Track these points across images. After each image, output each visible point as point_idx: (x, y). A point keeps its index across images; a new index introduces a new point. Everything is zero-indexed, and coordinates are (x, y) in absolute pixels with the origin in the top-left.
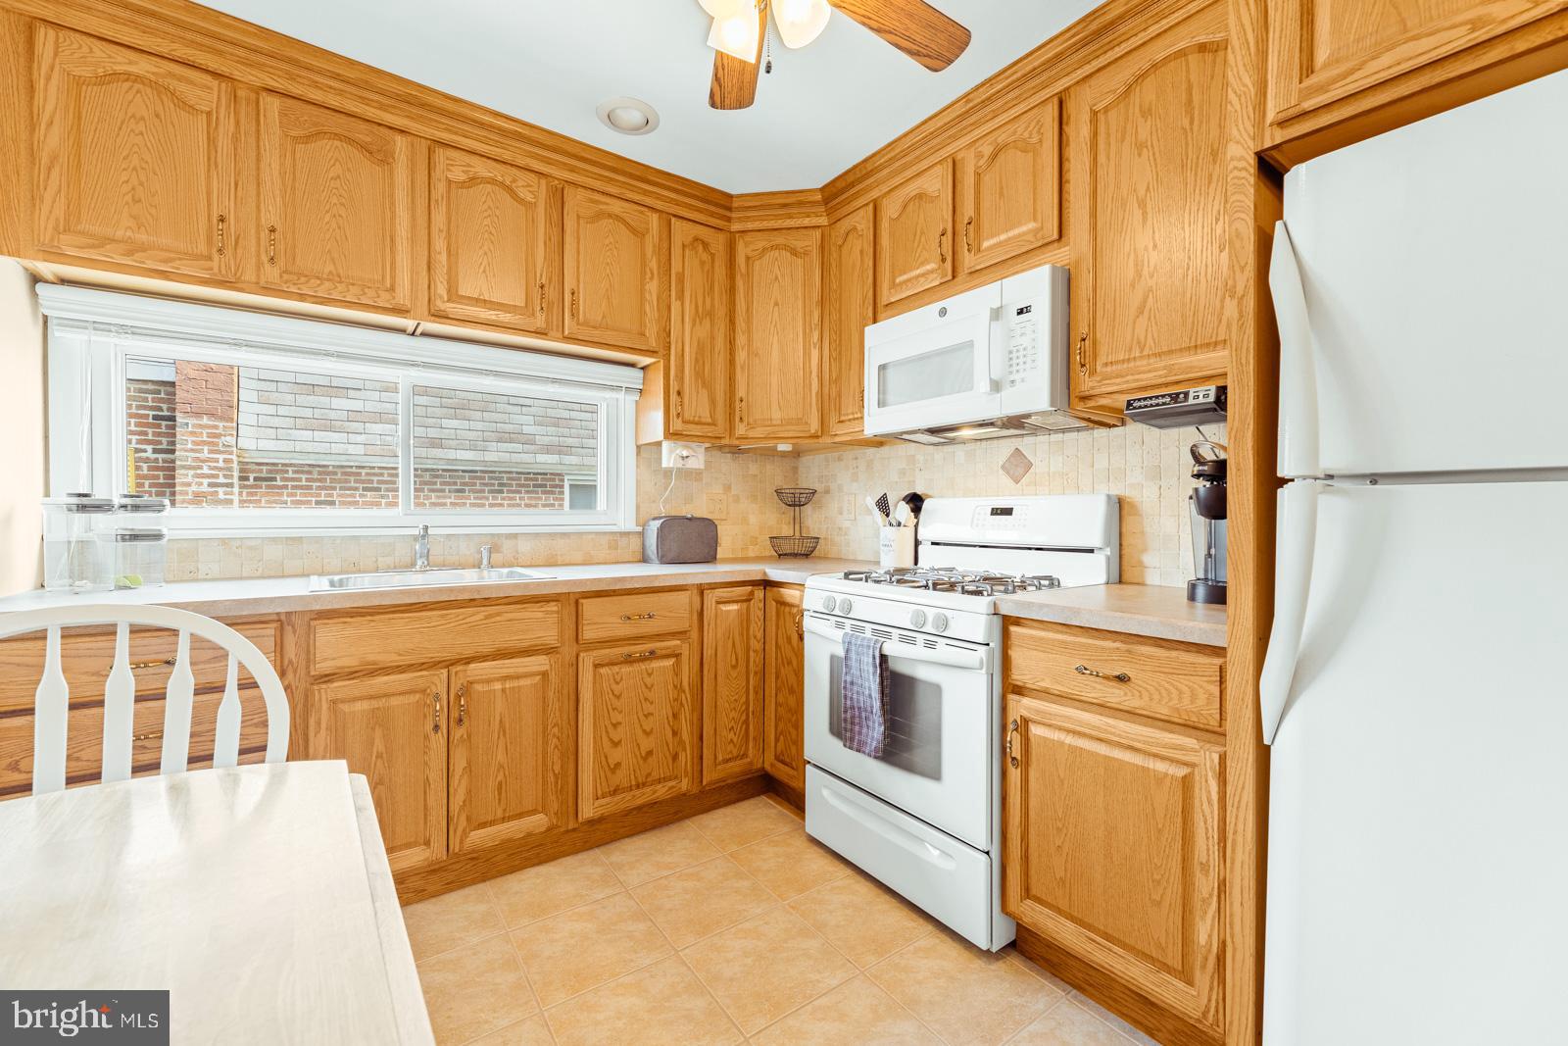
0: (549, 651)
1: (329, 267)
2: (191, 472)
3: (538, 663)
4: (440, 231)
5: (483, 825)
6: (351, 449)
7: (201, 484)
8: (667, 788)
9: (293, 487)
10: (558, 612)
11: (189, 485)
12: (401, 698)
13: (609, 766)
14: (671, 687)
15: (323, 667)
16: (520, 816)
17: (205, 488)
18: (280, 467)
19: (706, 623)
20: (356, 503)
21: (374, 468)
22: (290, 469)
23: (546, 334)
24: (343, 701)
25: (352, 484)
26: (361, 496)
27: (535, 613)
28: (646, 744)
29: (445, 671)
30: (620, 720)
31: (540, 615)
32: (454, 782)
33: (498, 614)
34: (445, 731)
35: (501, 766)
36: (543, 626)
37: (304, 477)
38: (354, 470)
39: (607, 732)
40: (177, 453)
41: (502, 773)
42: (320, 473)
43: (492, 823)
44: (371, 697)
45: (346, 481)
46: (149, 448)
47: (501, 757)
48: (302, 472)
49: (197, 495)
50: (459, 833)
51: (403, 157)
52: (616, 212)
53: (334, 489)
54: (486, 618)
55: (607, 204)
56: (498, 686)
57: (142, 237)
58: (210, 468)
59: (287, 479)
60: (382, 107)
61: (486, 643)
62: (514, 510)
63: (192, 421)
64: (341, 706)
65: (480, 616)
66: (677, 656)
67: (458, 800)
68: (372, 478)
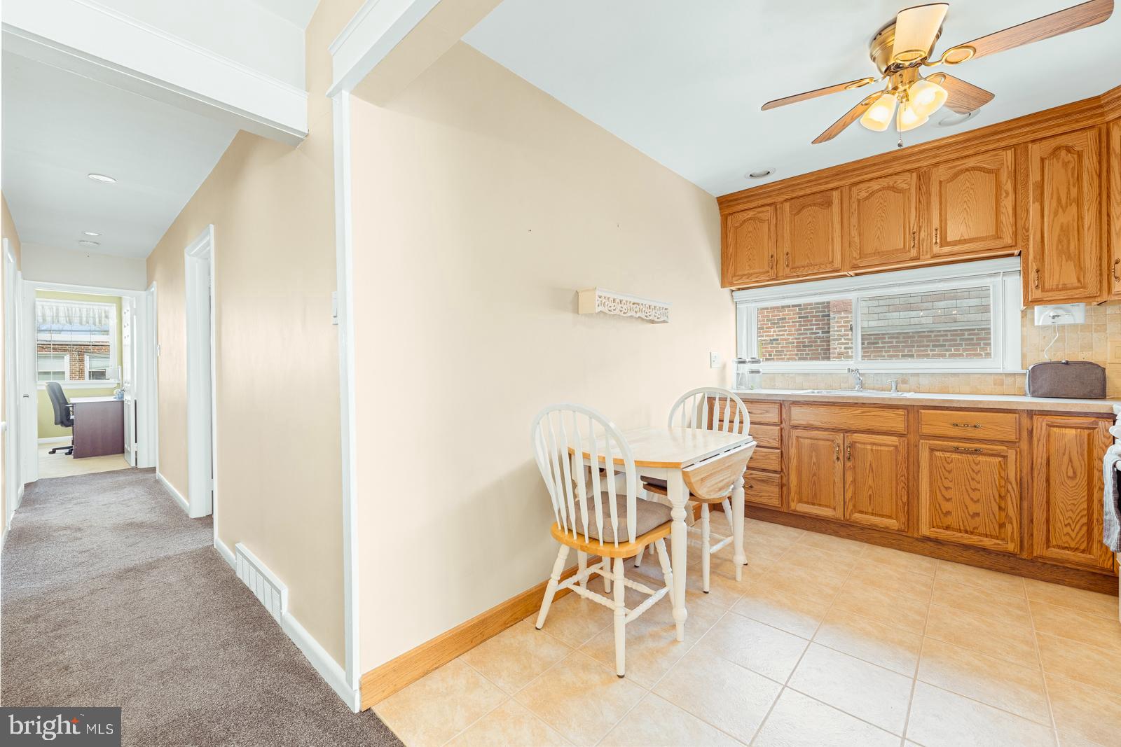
0: (900, 435)
1: (808, 261)
2: (837, 342)
3: (894, 440)
4: (854, 226)
5: (861, 512)
6: (924, 321)
7: (841, 348)
8: (993, 543)
9: (889, 347)
10: (904, 415)
11: (836, 349)
12: (823, 442)
13: (942, 512)
14: (997, 477)
15: (794, 422)
16: (882, 516)
17: (843, 350)
18: (881, 336)
19: (1035, 439)
20: (928, 355)
21: (940, 331)
22: (886, 336)
23: (919, 259)
24: (801, 438)
25: (925, 343)
26: (931, 350)
27: (891, 413)
28: (973, 508)
29: (842, 435)
30: (950, 486)
31: (893, 415)
32: (847, 486)
33: (869, 412)
34: (842, 462)
35: (871, 487)
36: (896, 422)
37: (894, 340)
38: (926, 334)
39: (940, 490)
40: (831, 333)
41: (871, 490)
42: (904, 338)
43: (866, 513)
44: (811, 438)
45: (921, 342)
46: (820, 331)
47: (870, 482)
48: (893, 338)
49: (839, 354)
50: (849, 510)
51: (837, 201)
52: (973, 165)
53: (913, 346)
54: (863, 412)
55: (965, 164)
56: (869, 447)
57: (751, 271)
58: (845, 339)
59: (885, 343)
60: (827, 183)
61: (862, 424)
62: (894, 360)
63: (837, 316)
64: (801, 440)
65: (859, 411)
66: (1005, 457)
67: (849, 494)
68: (938, 338)
